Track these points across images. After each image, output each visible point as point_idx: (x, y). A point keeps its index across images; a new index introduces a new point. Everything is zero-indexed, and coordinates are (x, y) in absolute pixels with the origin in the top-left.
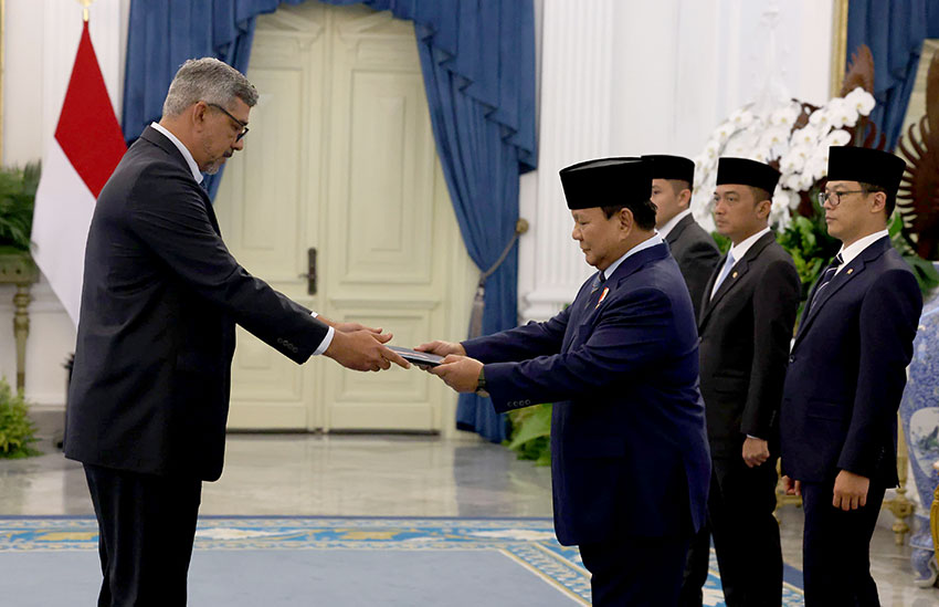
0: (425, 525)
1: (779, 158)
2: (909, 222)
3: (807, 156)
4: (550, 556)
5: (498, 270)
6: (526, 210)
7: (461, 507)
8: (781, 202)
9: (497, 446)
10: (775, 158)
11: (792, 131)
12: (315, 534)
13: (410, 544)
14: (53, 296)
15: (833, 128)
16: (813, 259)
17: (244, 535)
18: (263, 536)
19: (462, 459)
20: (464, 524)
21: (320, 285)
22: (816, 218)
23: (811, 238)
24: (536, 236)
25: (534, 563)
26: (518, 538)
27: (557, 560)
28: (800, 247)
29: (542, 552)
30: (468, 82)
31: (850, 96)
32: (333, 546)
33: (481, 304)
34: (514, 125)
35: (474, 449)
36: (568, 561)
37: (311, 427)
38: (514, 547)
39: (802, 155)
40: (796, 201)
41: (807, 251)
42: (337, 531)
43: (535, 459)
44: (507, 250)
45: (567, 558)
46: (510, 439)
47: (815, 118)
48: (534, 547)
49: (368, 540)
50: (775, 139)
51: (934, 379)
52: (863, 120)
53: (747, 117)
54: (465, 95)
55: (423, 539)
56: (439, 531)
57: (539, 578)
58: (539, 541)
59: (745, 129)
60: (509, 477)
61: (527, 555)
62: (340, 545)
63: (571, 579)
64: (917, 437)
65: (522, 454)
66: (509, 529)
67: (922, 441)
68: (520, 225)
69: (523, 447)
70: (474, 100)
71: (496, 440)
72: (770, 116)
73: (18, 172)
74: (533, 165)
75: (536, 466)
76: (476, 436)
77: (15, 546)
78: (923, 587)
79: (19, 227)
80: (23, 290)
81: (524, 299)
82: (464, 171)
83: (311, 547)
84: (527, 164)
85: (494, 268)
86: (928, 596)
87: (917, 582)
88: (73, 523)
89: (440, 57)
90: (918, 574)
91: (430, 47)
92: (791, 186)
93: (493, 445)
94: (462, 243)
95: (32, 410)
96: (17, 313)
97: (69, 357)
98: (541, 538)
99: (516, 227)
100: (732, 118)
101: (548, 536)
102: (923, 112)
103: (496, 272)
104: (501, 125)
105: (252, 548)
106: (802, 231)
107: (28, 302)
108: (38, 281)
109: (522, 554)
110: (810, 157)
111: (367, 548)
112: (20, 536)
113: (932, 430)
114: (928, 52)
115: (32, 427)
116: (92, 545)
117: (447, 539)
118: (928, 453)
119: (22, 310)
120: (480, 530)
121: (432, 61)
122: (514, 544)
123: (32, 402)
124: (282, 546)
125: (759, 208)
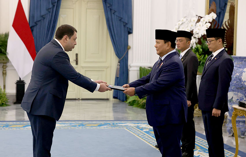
0: (106, 123)
1: (193, 30)
2: (225, 45)
4: (137, 130)
5: (123, 58)
6: (130, 44)
7: (114, 118)
8: (193, 41)
9: (123, 102)
10: (192, 30)
11: (196, 23)
12: (79, 125)
13: (102, 127)
14: (12, 66)
15: (206, 22)
16: (202, 55)
18: (65, 126)
19: (114, 106)
20: (115, 122)
21: (79, 63)
22: (202, 45)
23: (201, 50)
24: (132, 50)
25: (133, 132)
26: (129, 125)
27: (139, 131)
28: (198, 52)
29: (135, 129)
30: (115, 11)
31: (210, 14)
32: (83, 128)
33: (119, 67)
34: (127, 22)
35: (117, 103)
36: (141, 131)
37: (77, 98)
39: (199, 29)
40: (197, 41)
41: (200, 53)
42: (84, 124)
43: (133, 105)
44: (125, 53)
45: (141, 130)
46: (126, 100)
47: (202, 20)
48: (133, 128)
49: (92, 126)
50: (192, 25)
52: (213, 20)
53: (185, 20)
54: (114, 15)
55: (105, 126)
56: (109, 124)
59: (184, 23)
60: (126, 110)
61: (131, 130)
62: (85, 128)
63: (142, 136)
65: (130, 104)
67: (229, 100)
68: (128, 47)
69: (130, 102)
70: (117, 16)
71: (123, 101)
72: (191, 19)
73: (3, 35)
74: (131, 32)
75: (133, 107)
76: (118, 100)
77: (4, 129)
78: (229, 136)
79: (4, 49)
80: (5, 65)
81: (130, 66)
82: (114, 34)
83: (78, 128)
84: (130, 32)
85: (122, 58)
86: (231, 138)
87: (228, 135)
88: (18, 123)
89: (108, 5)
90: (228, 133)
91: (106, 3)
92: (196, 37)
93: (122, 102)
94: (114, 52)
95: (7, 94)
96: (3, 70)
97: (17, 81)
98: (134, 125)
99: (127, 47)
100: (181, 20)
101: (137, 125)
102: (228, 18)
103: (123, 59)
104: (123, 22)
105: (63, 129)
106: (199, 48)
107: (6, 67)
108: (8, 62)
109: (130, 130)
110: (201, 30)
111: (91, 128)
112: (5, 126)
113: (231, 97)
114: (229, 3)
115: (8, 99)
116: (23, 128)
117: (111, 126)
118: (230, 103)
119: (5, 69)
120: (120, 124)
121: (106, 6)
122: (128, 127)
123: (7, 92)
124: (70, 128)
125: (187, 43)
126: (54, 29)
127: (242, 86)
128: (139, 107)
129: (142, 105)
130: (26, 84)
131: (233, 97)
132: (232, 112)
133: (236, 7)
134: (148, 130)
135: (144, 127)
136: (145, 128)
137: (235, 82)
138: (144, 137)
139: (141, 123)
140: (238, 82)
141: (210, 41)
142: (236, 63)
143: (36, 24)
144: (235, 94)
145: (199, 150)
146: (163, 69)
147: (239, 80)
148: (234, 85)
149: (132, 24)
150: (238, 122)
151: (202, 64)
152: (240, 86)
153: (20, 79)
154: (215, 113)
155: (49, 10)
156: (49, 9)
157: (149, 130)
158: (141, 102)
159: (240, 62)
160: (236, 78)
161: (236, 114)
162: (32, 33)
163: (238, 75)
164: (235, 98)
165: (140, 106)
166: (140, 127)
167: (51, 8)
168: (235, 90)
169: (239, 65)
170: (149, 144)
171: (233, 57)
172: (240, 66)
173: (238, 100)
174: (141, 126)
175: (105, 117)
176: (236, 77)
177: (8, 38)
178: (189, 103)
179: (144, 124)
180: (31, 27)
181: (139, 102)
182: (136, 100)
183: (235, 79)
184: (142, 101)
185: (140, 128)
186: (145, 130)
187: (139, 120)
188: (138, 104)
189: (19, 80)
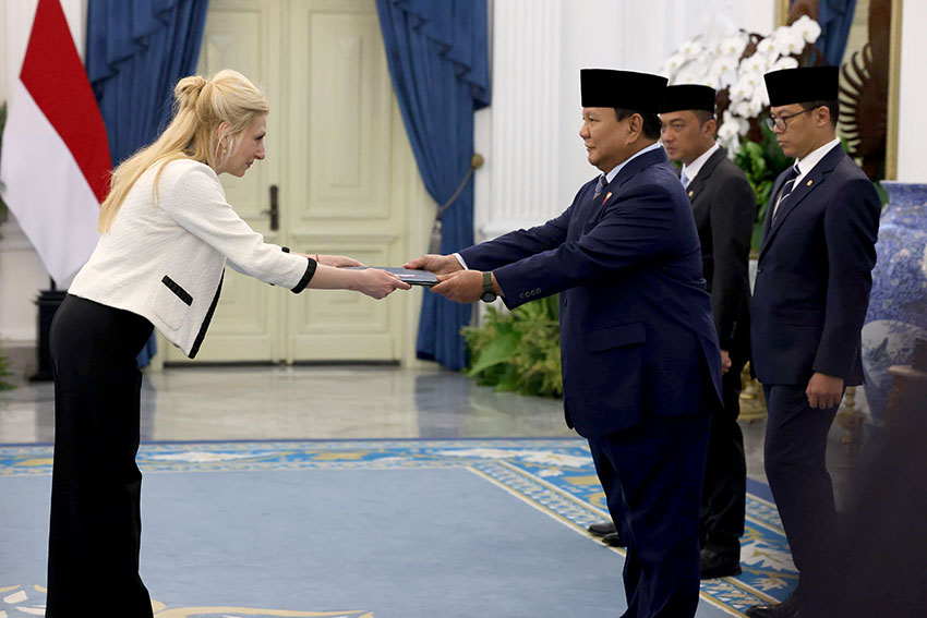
0: (392, 446)
1: (729, 86)
2: (854, 147)
3: (756, 83)
4: (515, 471)
5: (456, 202)
6: (481, 146)
7: (422, 430)
8: (730, 129)
9: (455, 374)
10: (724, 87)
11: (740, 60)
12: (287, 456)
13: (380, 463)
14: (22, 235)
15: (781, 56)
16: (763, 183)
17: (219, 458)
18: (236, 459)
19: (422, 387)
20: (430, 444)
21: (282, 221)
22: (764, 143)
23: (761, 163)
24: (490, 169)
25: (501, 479)
26: (484, 456)
27: (522, 476)
28: (751, 171)
29: (507, 468)
30: (423, 21)
31: (797, 25)
32: (304, 466)
33: (438, 237)
34: (468, 63)
35: (433, 377)
36: (533, 476)
37: (276, 359)
38: (481, 465)
39: (751, 83)
40: (746, 127)
41: (757, 176)
42: (308, 453)
43: (495, 385)
44: (463, 184)
45: (532, 473)
46: (468, 366)
47: (762, 46)
48: (499, 464)
49: (339, 460)
50: (724, 68)
51: (882, 293)
52: (808, 47)
53: (696, 48)
54: (419, 34)
55: (392, 459)
56: (407, 452)
57: (506, 492)
58: (505, 460)
59: (695, 60)
60: (467, 402)
61: (494, 472)
62: (312, 466)
63: (538, 492)
64: (867, 348)
65: (482, 380)
66: (473, 448)
67: (872, 353)
68: (475, 159)
69: (482, 374)
70: (428, 38)
71: (456, 369)
72: (719, 46)
74: (485, 101)
75: (494, 391)
76: (435, 365)
81: (481, 232)
82: (420, 106)
83: (284, 468)
84: (481, 100)
85: (450, 202)
92: (741, 113)
93: (451, 374)
94: (420, 177)
95: (3, 346)
97: (39, 294)
98: (506, 456)
99: (471, 162)
100: (682, 49)
101: (513, 454)
102: (865, 41)
103: (453, 206)
104: (455, 63)
105: (227, 469)
106: (752, 155)
108: (6, 220)
109: (488, 471)
110: (759, 84)
111: (339, 468)
112: (1, 463)
113: (881, 342)
115: (5, 362)
117: (416, 459)
118: (878, 364)
120: (446, 450)
122: (480, 462)
124: (256, 466)
125: (705, 129)
127: (922, 296)
128: (519, 392)
129: (530, 384)
131: (886, 341)
132: (883, 398)
134: (557, 473)
135: (542, 461)
136: (546, 466)
137: (895, 282)
138: (544, 498)
139: (529, 449)
140: (906, 281)
141: (784, 118)
142: (899, 209)
143: (114, 70)
144: (895, 329)
145: (757, 542)
147: (911, 275)
148: (890, 292)
149: (487, 68)
152: (914, 297)
153: (53, 283)
155: (166, 17)
156: (163, 12)
157: (561, 473)
158: (526, 370)
159: (914, 204)
160: (898, 267)
162: (99, 104)
163: (906, 257)
164: (894, 344)
165: (522, 385)
166: (527, 462)
167: (171, 10)
168: (895, 313)
169: (911, 216)
170: (566, 523)
171: (887, 185)
172: (914, 220)
173: (908, 349)
174: (530, 459)
175: (387, 425)
176: (899, 263)
177: (3, 127)
179: (541, 449)
180: (94, 85)
181: (521, 370)
182: (507, 364)
183: (894, 272)
184: (531, 366)
185: (528, 466)
186: (545, 473)
187: (520, 436)
188: (515, 377)
189: (47, 287)
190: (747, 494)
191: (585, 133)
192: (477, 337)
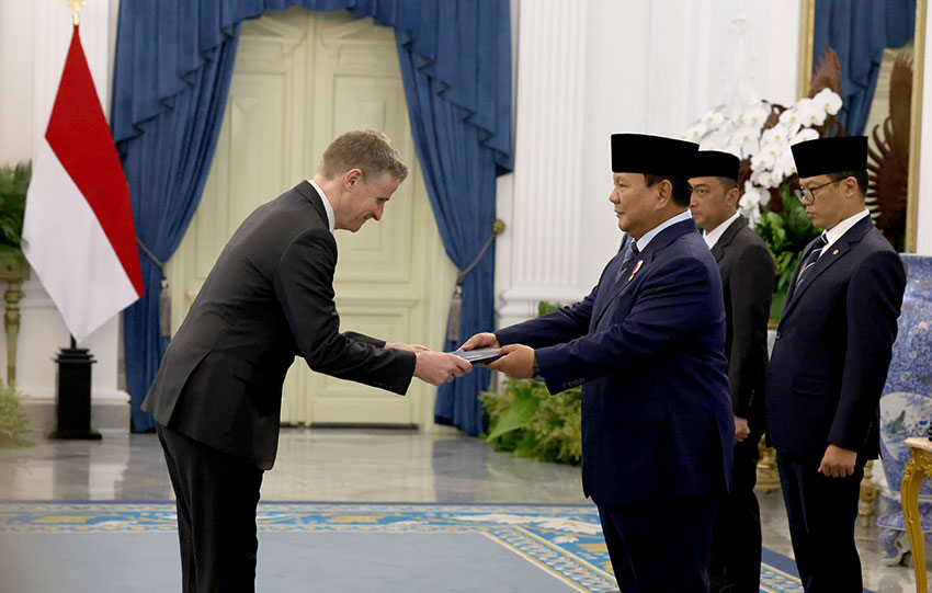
0: (409, 510)
1: (750, 156)
3: (778, 154)
4: (530, 537)
5: (475, 268)
6: (503, 212)
7: (439, 494)
8: (752, 198)
9: (475, 439)
10: (746, 156)
11: (762, 131)
12: (303, 519)
13: (396, 527)
14: (44, 293)
15: (802, 127)
16: (783, 253)
19: (440, 451)
20: (446, 509)
22: (785, 213)
23: (782, 233)
24: (512, 236)
25: (516, 544)
26: (500, 522)
27: (538, 542)
28: (771, 241)
29: (522, 534)
30: (447, 87)
31: (819, 97)
32: (320, 528)
33: (459, 302)
34: (492, 129)
35: (448, 442)
36: (549, 543)
37: (294, 421)
38: (496, 530)
39: (773, 153)
40: (767, 198)
41: (777, 246)
42: (324, 515)
43: (512, 451)
44: (485, 249)
45: (547, 539)
46: (487, 432)
47: (784, 118)
48: (515, 530)
49: (355, 523)
50: (746, 138)
51: (901, 366)
52: (830, 118)
53: (718, 118)
54: (443, 99)
55: (407, 523)
56: (423, 516)
57: (521, 557)
58: (521, 526)
59: (717, 129)
60: (484, 468)
61: (509, 537)
62: (327, 528)
63: (551, 558)
64: (886, 421)
65: (499, 446)
66: (491, 513)
67: (890, 425)
68: (496, 224)
69: (500, 439)
70: (452, 104)
71: (474, 434)
72: (741, 116)
73: (9, 171)
74: (508, 167)
75: (513, 457)
76: (454, 430)
77: (12, 529)
78: (890, 566)
79: (11, 225)
80: (14, 287)
81: (501, 298)
83: (299, 530)
84: (504, 166)
85: (472, 266)
86: (894, 574)
87: (883, 560)
88: (67, 508)
89: (419, 62)
90: (885, 553)
91: (410, 53)
92: (762, 183)
93: (470, 438)
94: (441, 242)
95: (21, 402)
96: (8, 309)
97: (59, 352)
98: (521, 522)
99: (492, 227)
100: (704, 119)
101: (528, 520)
102: (886, 114)
103: (474, 271)
104: (478, 128)
106: (772, 226)
107: (19, 298)
108: (28, 278)
109: (503, 537)
110: (781, 155)
111: (354, 531)
112: (17, 519)
113: (899, 414)
114: (888, 61)
115: (23, 419)
116: (87, 527)
117: (430, 523)
118: (895, 437)
119: (12, 306)
120: (463, 514)
121: (412, 65)
122: (496, 527)
123: (23, 394)
124: (271, 528)
125: (728, 197)
126: (207, 150)
128: (536, 459)
129: (548, 450)
130: (95, 362)
131: (903, 414)
132: (900, 470)
133: (915, 68)
134: (572, 540)
135: (557, 528)
136: (562, 532)
137: (913, 355)
138: (559, 564)
139: (546, 515)
140: (924, 354)
141: (812, 190)
142: (917, 282)
143: (139, 130)
144: (913, 402)
146: (644, 285)
147: (929, 349)
148: (908, 365)
149: (510, 133)
150: (924, 511)
151: (783, 286)
153: (73, 342)
154: (834, 463)
155: (191, 79)
156: (189, 73)
157: (577, 540)
158: (544, 436)
160: (916, 340)
161: (917, 471)
162: (122, 164)
163: (924, 330)
164: (912, 417)
165: (540, 451)
166: (542, 528)
167: (196, 71)
168: (913, 386)
171: (906, 258)
173: (925, 423)
174: (546, 526)
175: (404, 489)
176: (917, 336)
177: (28, 185)
178: (741, 426)
179: (557, 516)
180: (119, 144)
181: (538, 437)
182: (525, 430)
183: (912, 345)
184: (548, 434)
185: (544, 532)
186: (560, 540)
187: (536, 502)
188: (533, 443)
189: (67, 345)
190: (762, 564)
191: (615, 198)
192: (495, 402)
